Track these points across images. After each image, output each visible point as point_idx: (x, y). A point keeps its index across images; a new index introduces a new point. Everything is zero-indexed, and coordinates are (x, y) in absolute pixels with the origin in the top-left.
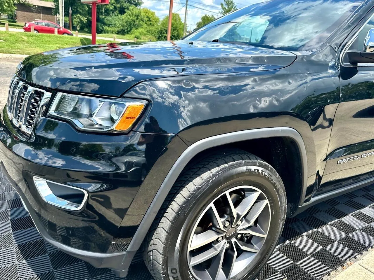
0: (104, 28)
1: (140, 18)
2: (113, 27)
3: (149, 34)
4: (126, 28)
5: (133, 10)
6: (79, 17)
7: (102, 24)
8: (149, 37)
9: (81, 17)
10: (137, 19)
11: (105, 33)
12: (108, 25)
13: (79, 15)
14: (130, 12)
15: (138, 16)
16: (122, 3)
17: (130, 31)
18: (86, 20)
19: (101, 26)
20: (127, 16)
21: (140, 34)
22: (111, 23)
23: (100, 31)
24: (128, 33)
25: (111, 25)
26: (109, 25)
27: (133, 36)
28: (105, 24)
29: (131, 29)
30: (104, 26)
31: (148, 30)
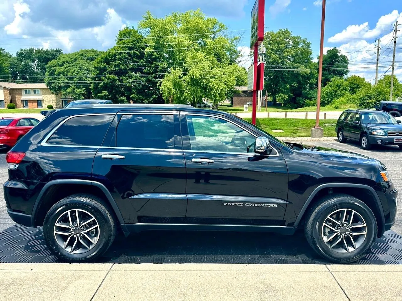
0: (306, 102)
1: (342, 87)
2: (314, 99)
3: (349, 102)
4: (327, 99)
5: (334, 81)
6: (281, 95)
7: (304, 98)
8: (350, 105)
9: (282, 95)
10: (339, 89)
11: (306, 106)
12: (310, 98)
13: (281, 94)
14: (331, 83)
15: (340, 85)
16: (326, 76)
17: (330, 102)
18: (287, 97)
19: (302, 100)
20: (328, 87)
21: (340, 104)
22: (313, 96)
23: (301, 105)
24: (328, 104)
25: (313, 98)
26: (311, 99)
27: (333, 106)
28: (307, 98)
29: (332, 100)
30: (305, 100)
31: (348, 99)
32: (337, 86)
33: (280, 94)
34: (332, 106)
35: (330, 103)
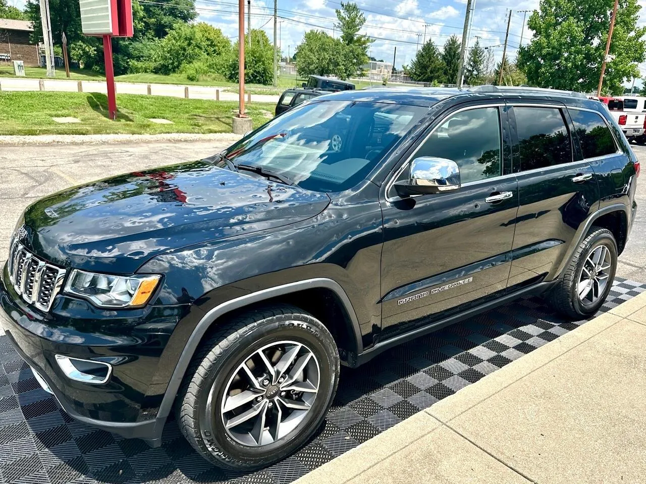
0: (130, 63)
1: (193, 42)
2: (145, 60)
3: (212, 70)
4: (171, 61)
5: (180, 29)
6: (80, 46)
7: (125, 56)
8: (213, 76)
9: (84, 46)
10: (189, 44)
11: (132, 72)
12: (136, 57)
13: (80, 43)
14: (174, 32)
15: (191, 39)
16: (160, 17)
17: (178, 67)
18: (95, 50)
19: (124, 61)
20: (169, 40)
21: (197, 72)
22: (141, 54)
23: (122, 70)
24: (174, 72)
25: (142, 57)
26: (138, 58)
27: (184, 75)
28: (130, 56)
29: (180, 64)
30: (129, 60)
31: (210, 65)
32: (186, 39)
33: (78, 44)
34: (182, 75)
35: (176, 69)
